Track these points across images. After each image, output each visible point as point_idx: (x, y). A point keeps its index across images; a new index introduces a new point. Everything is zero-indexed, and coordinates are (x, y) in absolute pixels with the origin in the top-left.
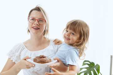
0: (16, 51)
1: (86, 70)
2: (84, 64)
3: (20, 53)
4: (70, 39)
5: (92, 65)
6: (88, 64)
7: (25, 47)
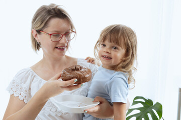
0: (22, 81)
1: (139, 111)
2: (135, 103)
4: (111, 58)
6: (142, 103)
7: (35, 74)
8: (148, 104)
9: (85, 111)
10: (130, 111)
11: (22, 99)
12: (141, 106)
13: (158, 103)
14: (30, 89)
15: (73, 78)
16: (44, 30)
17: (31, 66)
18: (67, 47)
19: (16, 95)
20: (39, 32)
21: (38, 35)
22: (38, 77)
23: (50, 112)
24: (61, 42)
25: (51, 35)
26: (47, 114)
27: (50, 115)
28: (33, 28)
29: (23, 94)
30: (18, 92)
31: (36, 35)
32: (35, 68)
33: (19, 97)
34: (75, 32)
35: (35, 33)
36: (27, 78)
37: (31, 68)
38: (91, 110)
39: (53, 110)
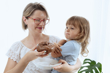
0: (16, 50)
1: (87, 68)
2: (85, 63)
3: (20, 51)
5: (93, 64)
6: (89, 63)
7: (23, 45)
8: (93, 63)
9: (52, 68)
10: (82, 68)
11: (15, 60)
12: (88, 64)
13: (99, 63)
14: (20, 54)
15: (43, 50)
16: (31, 17)
17: (21, 40)
18: (44, 28)
19: (11, 58)
20: (27, 18)
21: (27, 20)
22: (25, 47)
23: (32, 68)
24: (40, 25)
25: (35, 19)
26: (30, 69)
27: (31, 70)
28: (24, 15)
29: (16, 57)
30: (13, 56)
31: (25, 20)
32: (23, 41)
33: (14, 60)
34: (49, 20)
35: (25, 18)
36: (18, 48)
37: (21, 41)
38: (56, 68)
39: (34, 66)
